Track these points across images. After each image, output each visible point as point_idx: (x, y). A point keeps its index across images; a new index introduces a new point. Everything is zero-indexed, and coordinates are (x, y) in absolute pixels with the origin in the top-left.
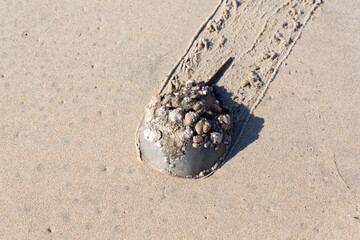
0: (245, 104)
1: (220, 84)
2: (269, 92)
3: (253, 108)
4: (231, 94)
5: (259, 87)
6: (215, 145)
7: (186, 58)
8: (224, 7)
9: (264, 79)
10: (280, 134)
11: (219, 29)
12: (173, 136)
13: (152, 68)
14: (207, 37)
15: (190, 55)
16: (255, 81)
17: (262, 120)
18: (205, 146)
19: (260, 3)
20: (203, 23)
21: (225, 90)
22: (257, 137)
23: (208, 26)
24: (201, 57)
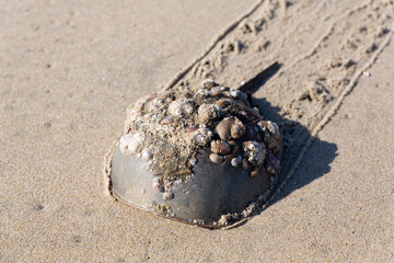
0: (304, 122)
1: (258, 95)
2: (345, 109)
3: (318, 128)
4: (278, 109)
5: (327, 102)
6: (252, 166)
7: (204, 61)
8: (267, 7)
9: (334, 92)
10: (368, 168)
11: (258, 29)
12: (173, 140)
13: (146, 72)
14: (240, 38)
15: (210, 57)
16: (319, 92)
17: (334, 147)
18: (233, 162)
19: (321, 4)
20: (233, 22)
21: (269, 104)
22: (328, 170)
23: (242, 25)
24: (229, 61)
